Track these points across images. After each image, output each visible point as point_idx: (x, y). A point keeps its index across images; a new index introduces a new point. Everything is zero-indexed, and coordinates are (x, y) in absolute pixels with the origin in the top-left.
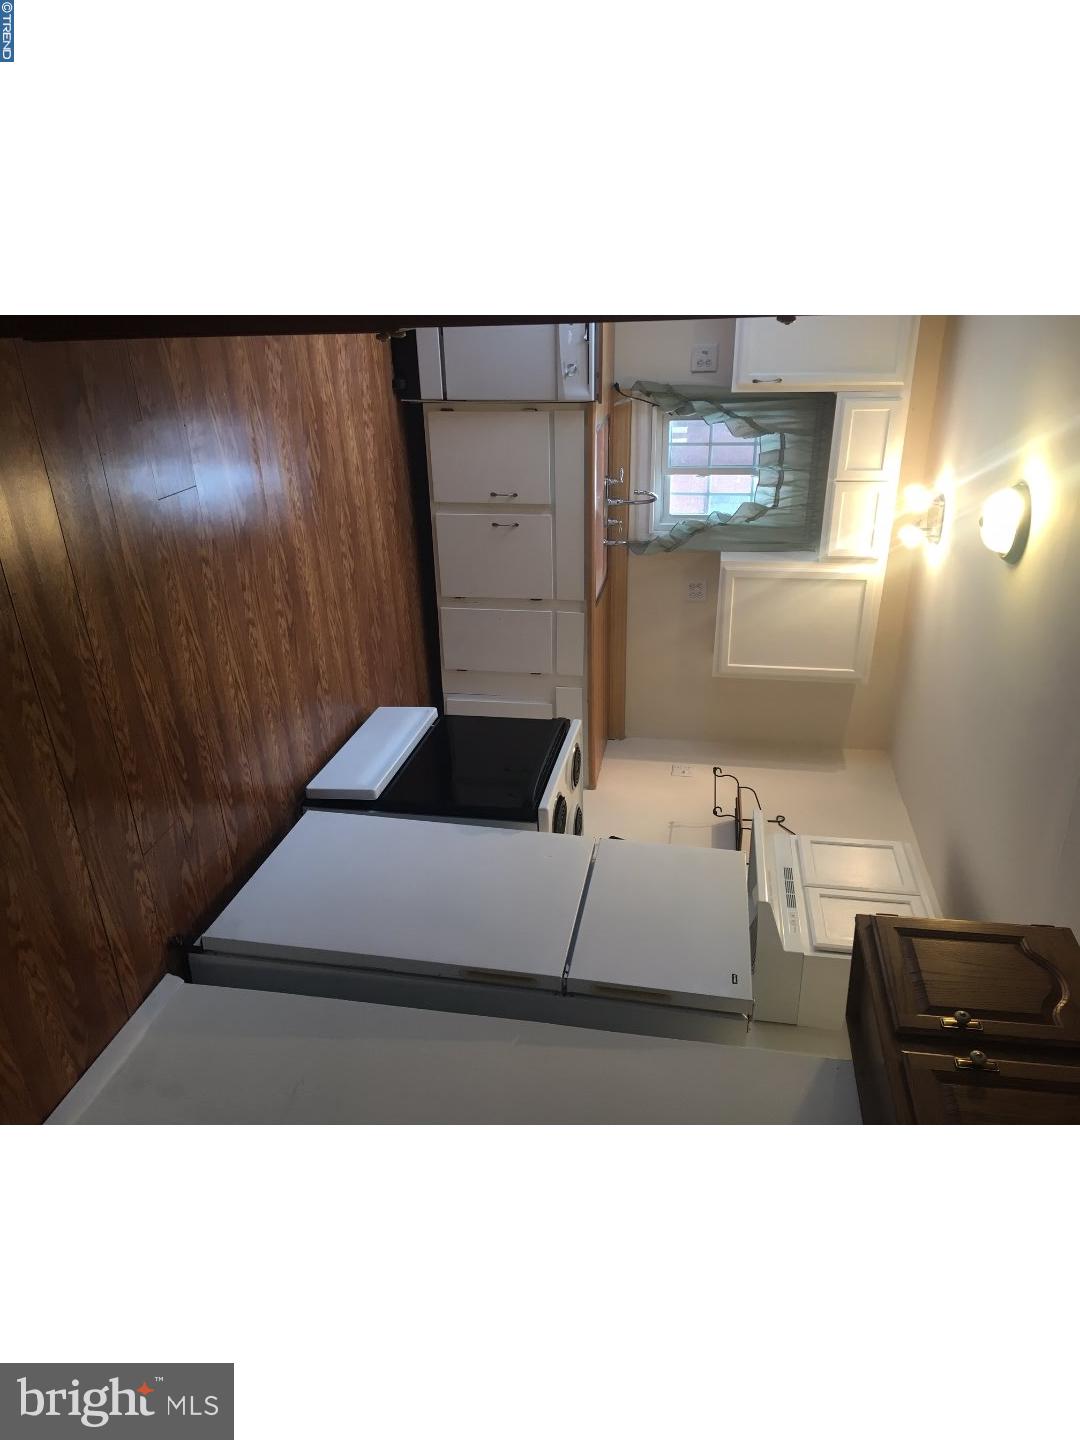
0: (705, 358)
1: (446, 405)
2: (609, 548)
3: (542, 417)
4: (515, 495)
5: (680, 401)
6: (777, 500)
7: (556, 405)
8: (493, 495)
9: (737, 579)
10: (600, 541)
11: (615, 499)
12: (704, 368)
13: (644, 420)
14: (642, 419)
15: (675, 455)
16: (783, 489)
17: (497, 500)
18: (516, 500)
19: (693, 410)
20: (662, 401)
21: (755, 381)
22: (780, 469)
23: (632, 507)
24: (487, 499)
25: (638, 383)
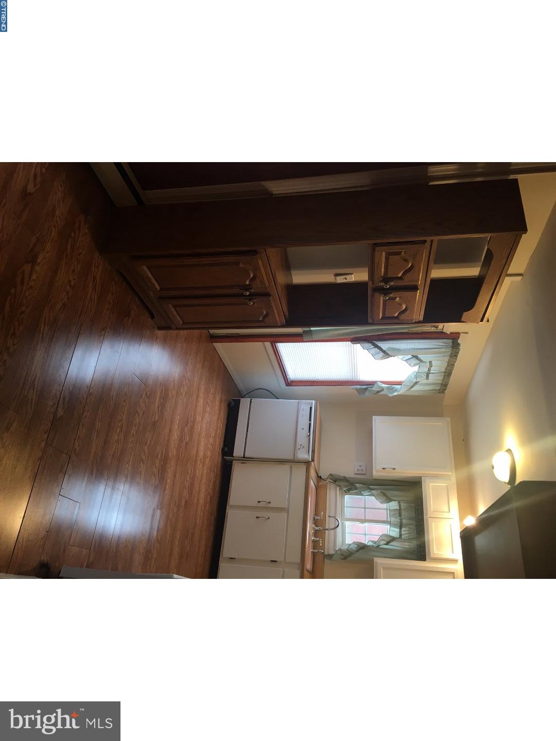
0: (360, 468)
1: (245, 459)
2: (314, 554)
3: (286, 468)
4: (270, 503)
5: (350, 485)
6: (401, 535)
7: (294, 462)
8: (259, 502)
9: (383, 568)
10: (309, 550)
11: (318, 527)
12: (360, 472)
13: (333, 492)
14: (332, 493)
15: (348, 512)
16: (403, 529)
17: (261, 505)
18: (270, 505)
19: (356, 489)
20: (341, 483)
21: (383, 469)
22: (400, 518)
23: (327, 531)
24: (256, 504)
25: (331, 475)
